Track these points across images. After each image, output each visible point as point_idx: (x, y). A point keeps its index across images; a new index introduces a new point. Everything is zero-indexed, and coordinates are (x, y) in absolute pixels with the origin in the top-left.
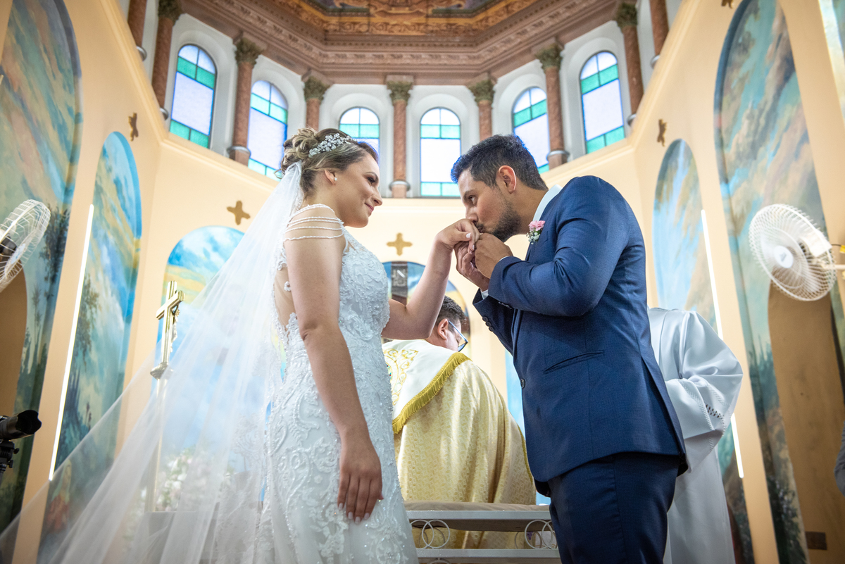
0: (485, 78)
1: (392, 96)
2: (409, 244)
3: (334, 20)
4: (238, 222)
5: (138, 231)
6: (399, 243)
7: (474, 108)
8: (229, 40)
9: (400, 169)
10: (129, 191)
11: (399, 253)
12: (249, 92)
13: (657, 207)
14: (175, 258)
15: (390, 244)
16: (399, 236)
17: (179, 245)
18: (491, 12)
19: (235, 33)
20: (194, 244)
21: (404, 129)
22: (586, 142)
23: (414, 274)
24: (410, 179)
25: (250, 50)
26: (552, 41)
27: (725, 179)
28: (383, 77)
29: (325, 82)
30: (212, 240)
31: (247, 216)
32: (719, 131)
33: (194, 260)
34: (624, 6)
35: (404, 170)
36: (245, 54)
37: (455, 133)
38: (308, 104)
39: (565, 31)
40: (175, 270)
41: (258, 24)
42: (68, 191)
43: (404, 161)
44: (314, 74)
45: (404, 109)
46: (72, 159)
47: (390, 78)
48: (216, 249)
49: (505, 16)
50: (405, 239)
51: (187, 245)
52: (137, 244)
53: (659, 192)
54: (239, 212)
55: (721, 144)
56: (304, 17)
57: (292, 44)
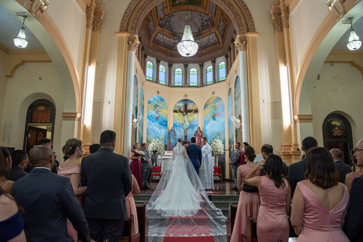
0: (202, 63)
1: (184, 66)
2: (188, 96)
3: (174, 52)
4: (158, 94)
5: (143, 100)
6: (186, 96)
7: (200, 68)
8: (155, 59)
9: (186, 81)
10: (142, 94)
11: (186, 98)
12: (159, 68)
13: (229, 96)
14: (149, 102)
15: (184, 96)
16: (186, 94)
17: (149, 100)
18: (203, 51)
19: (156, 58)
20: (152, 99)
21: (187, 73)
22: (219, 78)
23: (188, 101)
24: (188, 83)
25: (159, 61)
26: (214, 59)
27: (235, 100)
28: (183, 63)
29: (172, 64)
30: (154, 98)
31: (160, 93)
32: (235, 91)
33: (152, 102)
34: (226, 55)
35: (187, 81)
36: (158, 62)
37: (196, 73)
38: (169, 69)
39: (216, 57)
40: (149, 104)
41: (160, 55)
42: (137, 102)
43: (187, 80)
44: (170, 63)
45: (187, 69)
46: (137, 97)
47: (184, 63)
48: (155, 100)
49: (205, 52)
50: (187, 95)
51: (150, 100)
52: (143, 102)
53: (229, 93)
54: (158, 92)
55: (235, 94)
56: (168, 52)
57: (166, 58)
